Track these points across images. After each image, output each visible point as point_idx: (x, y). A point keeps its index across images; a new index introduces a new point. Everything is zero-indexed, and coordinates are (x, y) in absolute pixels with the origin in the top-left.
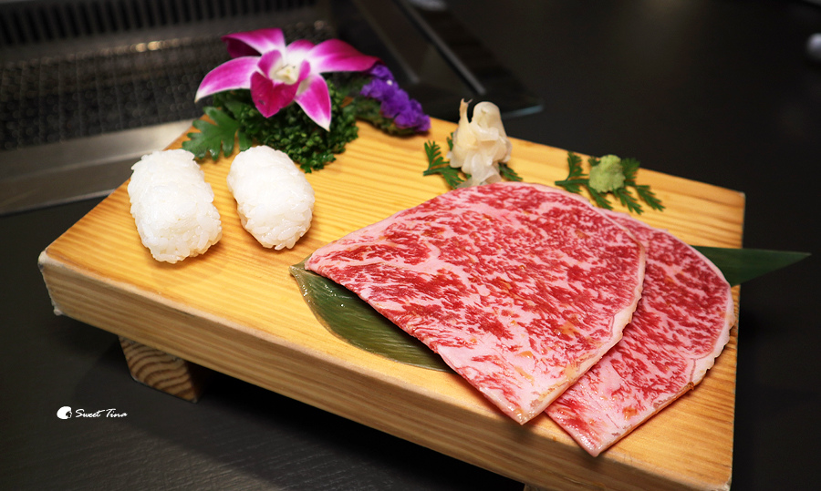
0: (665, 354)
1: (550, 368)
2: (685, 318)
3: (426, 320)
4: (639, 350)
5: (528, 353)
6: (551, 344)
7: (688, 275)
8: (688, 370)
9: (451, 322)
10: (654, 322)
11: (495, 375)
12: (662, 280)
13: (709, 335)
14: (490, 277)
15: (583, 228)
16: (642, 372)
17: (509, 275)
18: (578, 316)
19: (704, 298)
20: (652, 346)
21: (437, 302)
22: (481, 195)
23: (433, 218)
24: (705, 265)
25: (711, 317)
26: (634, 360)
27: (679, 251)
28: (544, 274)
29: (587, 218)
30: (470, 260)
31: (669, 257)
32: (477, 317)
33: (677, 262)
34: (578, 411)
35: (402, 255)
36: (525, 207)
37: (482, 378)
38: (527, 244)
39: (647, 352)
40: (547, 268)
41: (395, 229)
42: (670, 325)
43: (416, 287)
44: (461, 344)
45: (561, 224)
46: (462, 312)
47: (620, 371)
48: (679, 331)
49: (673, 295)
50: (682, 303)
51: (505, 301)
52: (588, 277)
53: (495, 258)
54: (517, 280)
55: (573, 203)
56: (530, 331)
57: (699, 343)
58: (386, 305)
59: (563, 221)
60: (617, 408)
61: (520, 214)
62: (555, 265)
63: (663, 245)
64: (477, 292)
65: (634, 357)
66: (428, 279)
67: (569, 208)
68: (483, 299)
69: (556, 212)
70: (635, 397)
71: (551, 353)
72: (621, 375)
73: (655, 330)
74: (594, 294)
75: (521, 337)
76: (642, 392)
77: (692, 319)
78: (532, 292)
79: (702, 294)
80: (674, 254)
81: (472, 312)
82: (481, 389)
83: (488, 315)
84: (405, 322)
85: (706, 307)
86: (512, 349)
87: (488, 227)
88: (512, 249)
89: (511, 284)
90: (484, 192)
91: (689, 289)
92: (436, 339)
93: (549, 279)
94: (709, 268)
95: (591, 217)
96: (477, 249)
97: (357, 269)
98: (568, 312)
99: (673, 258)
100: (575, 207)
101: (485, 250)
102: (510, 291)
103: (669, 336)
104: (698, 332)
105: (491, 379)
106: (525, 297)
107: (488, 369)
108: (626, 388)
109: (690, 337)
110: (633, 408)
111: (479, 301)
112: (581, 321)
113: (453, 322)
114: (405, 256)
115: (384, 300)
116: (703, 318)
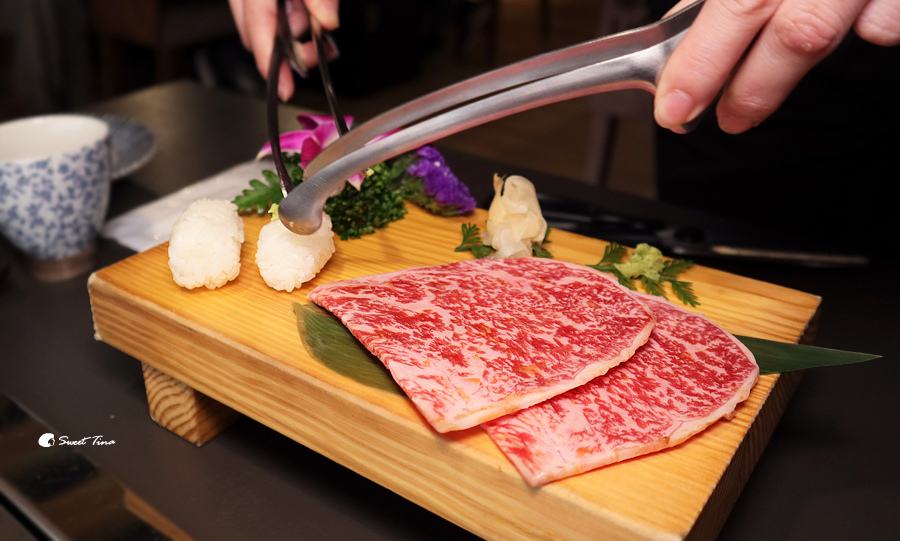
0: (652, 414)
1: (491, 394)
2: (692, 388)
3: (389, 341)
4: (621, 406)
5: (476, 380)
6: (504, 377)
7: (712, 354)
8: (670, 430)
9: (413, 346)
10: (650, 387)
11: (433, 391)
12: (678, 355)
13: (711, 404)
14: (473, 322)
15: (599, 300)
16: (617, 424)
17: (494, 323)
18: (548, 362)
19: (722, 375)
20: (639, 405)
21: (409, 331)
22: (506, 265)
23: (444, 275)
24: (737, 348)
25: (723, 390)
26: (612, 413)
27: (710, 333)
28: (531, 328)
29: (608, 294)
30: (461, 308)
31: (695, 336)
32: (441, 347)
33: (703, 342)
34: (527, 443)
35: (396, 295)
36: (544, 278)
37: (420, 390)
38: (529, 304)
39: (631, 409)
40: (538, 324)
41: (402, 278)
42: (670, 392)
43: (396, 319)
44: (414, 363)
45: (575, 294)
46: (428, 342)
47: (590, 418)
48: (679, 399)
49: (685, 368)
50: (693, 375)
51: (476, 340)
52: (578, 336)
53: (488, 310)
54: (499, 327)
55: (599, 280)
56: (489, 365)
57: (695, 410)
58: (361, 328)
59: (579, 292)
60: (572, 447)
61: (535, 282)
62: (549, 323)
63: (694, 326)
64: (453, 330)
65: (612, 410)
66: (411, 315)
67: (593, 283)
68: (456, 336)
69: (577, 285)
70: (596, 441)
71: (500, 383)
72: (590, 422)
73: (649, 394)
74: (577, 348)
75: (476, 368)
76: (606, 438)
77: (699, 390)
78: (509, 338)
79: (720, 371)
80: (702, 336)
81: (438, 342)
82: (413, 399)
83: (453, 347)
84: (370, 341)
85: (721, 383)
86: (462, 375)
87: (496, 287)
88: (511, 306)
89: (492, 330)
90: (509, 263)
91: (707, 365)
92: (391, 356)
93: (535, 332)
94: (740, 351)
95: (612, 293)
96: (473, 301)
97: (349, 299)
98: (538, 358)
99: (700, 338)
100: (600, 283)
101: (481, 303)
102: (487, 334)
103: (664, 401)
104: (700, 401)
105: (428, 393)
106: (501, 340)
107: (430, 385)
108: (590, 431)
109: (688, 404)
110: (590, 448)
111: (451, 335)
112: (549, 367)
113: (414, 347)
114: (399, 297)
115: (361, 323)
116: (711, 391)
